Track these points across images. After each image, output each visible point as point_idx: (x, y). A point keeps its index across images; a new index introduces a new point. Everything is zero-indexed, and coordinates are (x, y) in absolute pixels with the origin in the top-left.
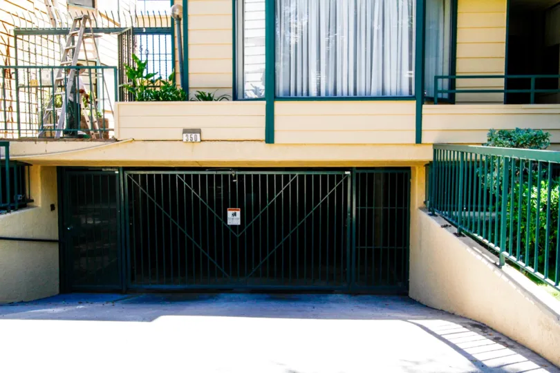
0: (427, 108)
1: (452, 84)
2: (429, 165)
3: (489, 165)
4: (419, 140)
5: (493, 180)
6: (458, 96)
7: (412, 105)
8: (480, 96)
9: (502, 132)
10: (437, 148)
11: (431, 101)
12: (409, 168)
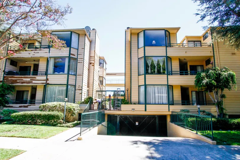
0: (170, 106)
1: (173, 102)
2: (171, 115)
3: (181, 115)
4: (169, 111)
5: (182, 118)
6: (174, 104)
7: (168, 105)
8: (178, 104)
9: (182, 110)
10: (172, 112)
11: (171, 105)
12: (166, 115)
